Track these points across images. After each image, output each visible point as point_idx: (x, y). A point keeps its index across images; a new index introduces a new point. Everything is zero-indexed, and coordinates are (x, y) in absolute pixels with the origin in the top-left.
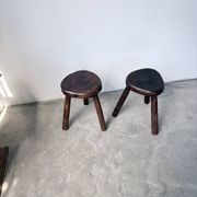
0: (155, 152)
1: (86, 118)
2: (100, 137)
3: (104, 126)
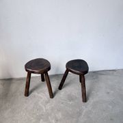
0: (83, 114)
1: (41, 90)
2: (47, 102)
3: (52, 95)
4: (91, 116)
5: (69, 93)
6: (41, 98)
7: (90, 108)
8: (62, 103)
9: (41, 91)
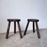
2: (20, 40)
4: (46, 43)
5: (30, 36)
6: (16, 39)
7: (44, 40)
8: (28, 40)
9: (15, 37)
